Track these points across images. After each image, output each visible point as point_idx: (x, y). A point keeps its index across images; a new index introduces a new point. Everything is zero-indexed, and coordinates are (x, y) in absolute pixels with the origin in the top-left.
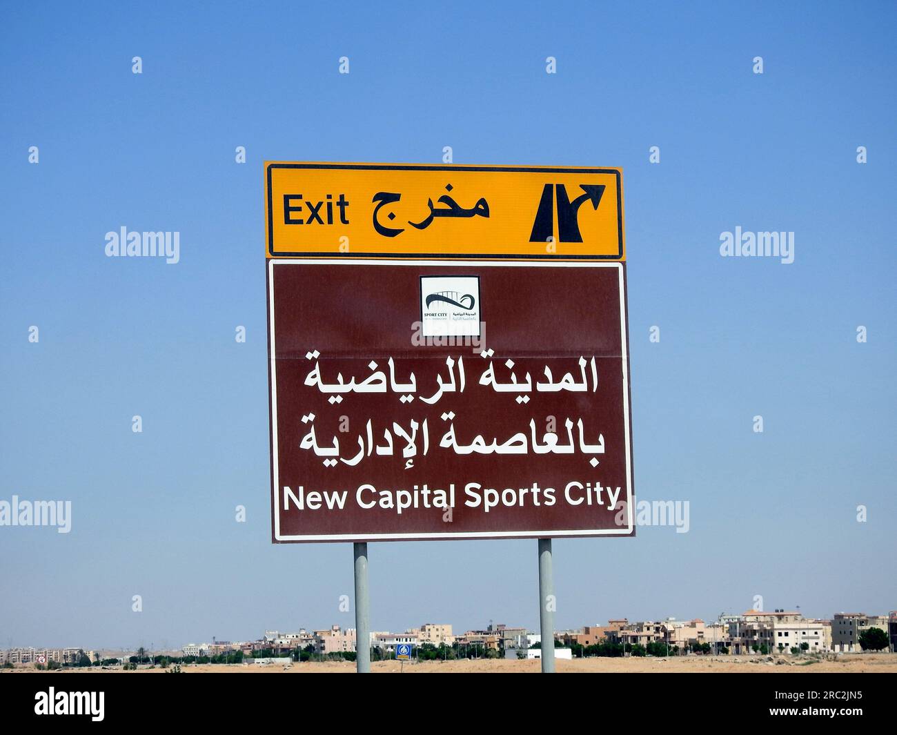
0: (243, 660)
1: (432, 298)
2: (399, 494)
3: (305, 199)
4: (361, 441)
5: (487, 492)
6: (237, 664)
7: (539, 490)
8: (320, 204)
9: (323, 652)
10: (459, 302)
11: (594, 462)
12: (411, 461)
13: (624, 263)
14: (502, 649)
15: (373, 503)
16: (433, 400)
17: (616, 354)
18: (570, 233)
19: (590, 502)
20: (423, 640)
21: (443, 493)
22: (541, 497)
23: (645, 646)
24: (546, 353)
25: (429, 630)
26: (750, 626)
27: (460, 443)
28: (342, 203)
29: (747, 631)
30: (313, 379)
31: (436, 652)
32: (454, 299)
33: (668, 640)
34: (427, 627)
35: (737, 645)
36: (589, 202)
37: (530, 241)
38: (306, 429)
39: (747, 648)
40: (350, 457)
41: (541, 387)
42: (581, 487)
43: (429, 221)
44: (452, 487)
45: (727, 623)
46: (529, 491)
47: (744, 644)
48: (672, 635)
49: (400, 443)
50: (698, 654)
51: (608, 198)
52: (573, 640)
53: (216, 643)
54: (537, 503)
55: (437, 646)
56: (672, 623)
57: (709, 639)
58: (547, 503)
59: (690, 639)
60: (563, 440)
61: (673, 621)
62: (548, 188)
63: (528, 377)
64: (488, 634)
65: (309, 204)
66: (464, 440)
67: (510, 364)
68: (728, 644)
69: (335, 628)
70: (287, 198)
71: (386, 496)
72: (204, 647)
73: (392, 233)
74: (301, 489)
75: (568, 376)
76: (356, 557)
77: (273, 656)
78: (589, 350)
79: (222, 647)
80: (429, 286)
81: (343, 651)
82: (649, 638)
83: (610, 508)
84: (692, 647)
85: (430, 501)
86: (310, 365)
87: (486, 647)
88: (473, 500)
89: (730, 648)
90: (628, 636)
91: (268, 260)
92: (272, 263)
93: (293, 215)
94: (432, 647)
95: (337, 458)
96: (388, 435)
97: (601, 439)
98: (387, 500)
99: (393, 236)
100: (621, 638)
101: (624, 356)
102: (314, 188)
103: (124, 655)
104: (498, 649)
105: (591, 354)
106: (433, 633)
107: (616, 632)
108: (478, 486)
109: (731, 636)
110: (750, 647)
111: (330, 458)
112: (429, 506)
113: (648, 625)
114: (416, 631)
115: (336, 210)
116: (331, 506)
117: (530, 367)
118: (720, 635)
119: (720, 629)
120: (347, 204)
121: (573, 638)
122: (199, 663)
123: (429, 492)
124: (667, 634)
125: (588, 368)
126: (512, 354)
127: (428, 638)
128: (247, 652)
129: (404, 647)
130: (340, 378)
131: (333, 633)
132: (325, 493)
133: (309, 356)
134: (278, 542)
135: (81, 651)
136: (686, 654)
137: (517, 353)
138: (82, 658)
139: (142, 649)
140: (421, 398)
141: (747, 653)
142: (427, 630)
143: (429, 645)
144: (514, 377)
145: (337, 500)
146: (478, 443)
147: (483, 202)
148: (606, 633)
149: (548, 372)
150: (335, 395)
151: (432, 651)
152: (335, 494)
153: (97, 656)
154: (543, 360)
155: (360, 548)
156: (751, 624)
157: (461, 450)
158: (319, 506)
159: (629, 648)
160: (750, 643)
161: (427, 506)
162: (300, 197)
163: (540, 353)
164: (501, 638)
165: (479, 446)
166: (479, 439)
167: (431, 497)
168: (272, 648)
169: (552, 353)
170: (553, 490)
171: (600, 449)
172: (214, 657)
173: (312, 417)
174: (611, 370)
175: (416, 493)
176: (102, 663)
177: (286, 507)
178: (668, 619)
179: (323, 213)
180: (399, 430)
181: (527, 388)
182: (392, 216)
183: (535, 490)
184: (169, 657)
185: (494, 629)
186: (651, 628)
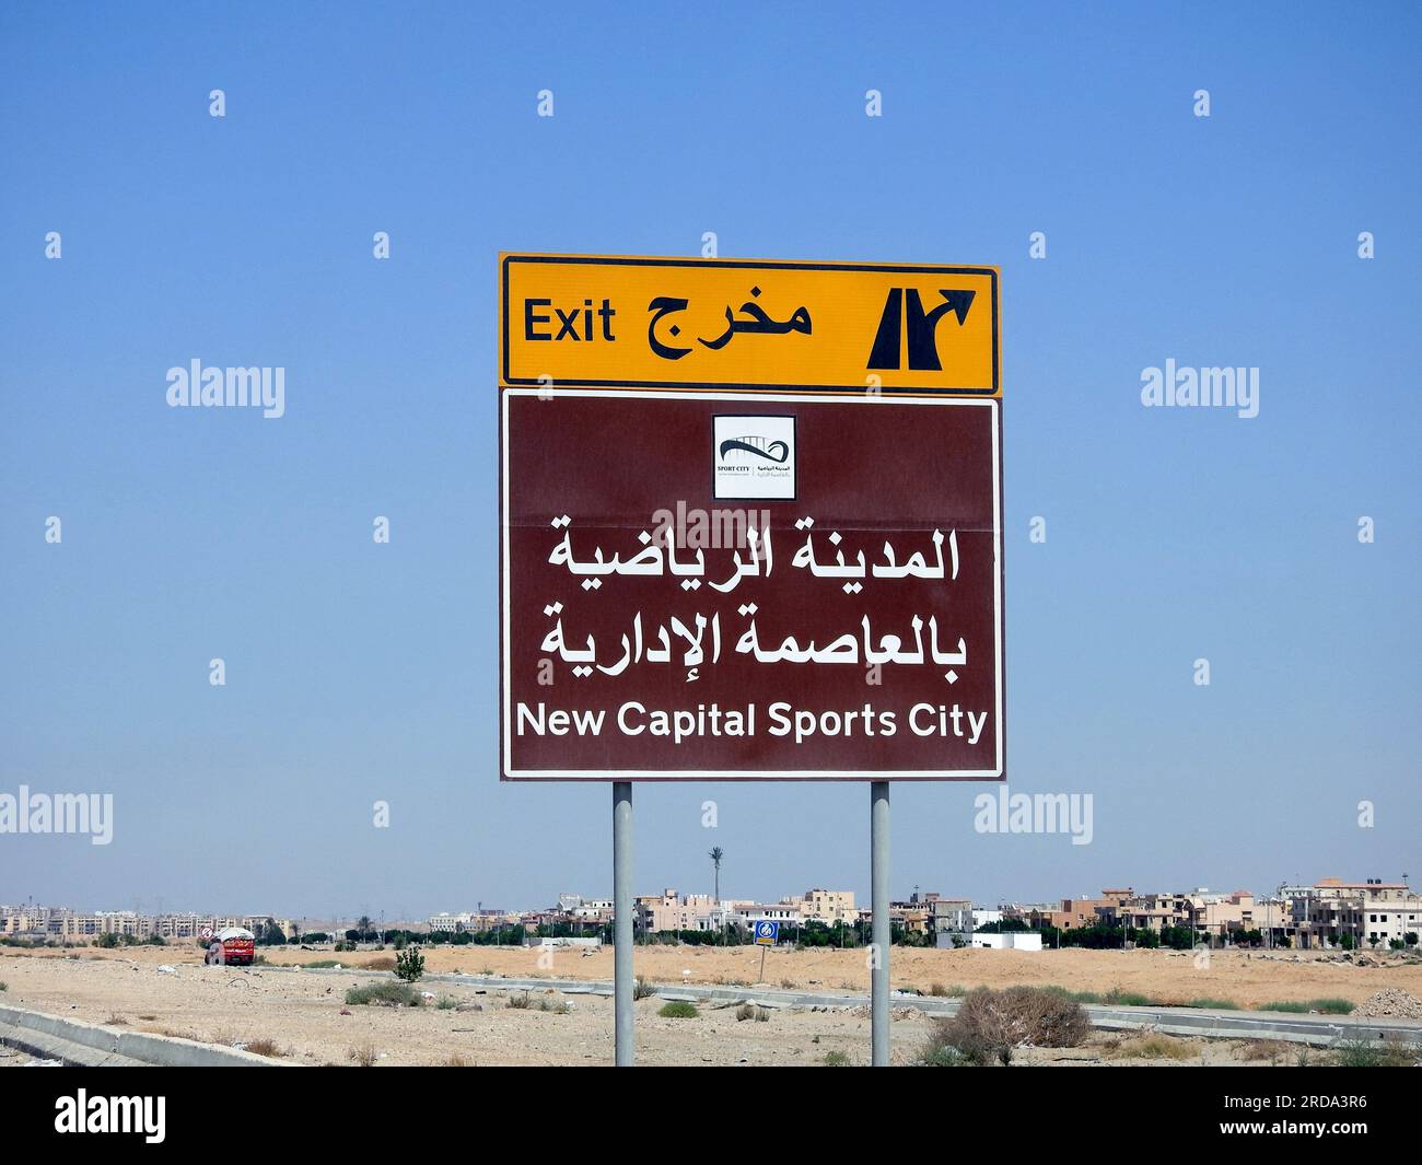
0: (524, 939)
1: (729, 445)
2: (678, 716)
3: (555, 304)
4: (625, 642)
5: (799, 716)
6: (514, 947)
7: (873, 714)
8: (575, 313)
9: (650, 930)
10: (766, 452)
11: (951, 677)
12: (695, 671)
13: (999, 401)
14: (932, 932)
15: (641, 728)
16: (727, 587)
17: (985, 528)
18: (925, 357)
19: (944, 733)
20: (808, 916)
21: (739, 715)
22: (875, 723)
23: (1158, 932)
24: (887, 524)
25: (819, 899)
26: (1325, 904)
27: (763, 647)
28: (606, 312)
29: (1321, 911)
30: (560, 555)
31: (827, 935)
32: (760, 448)
33: (1194, 923)
34: (815, 895)
35: (1304, 934)
36: (952, 314)
37: (868, 367)
38: (550, 623)
39: (1321, 939)
40: (610, 664)
41: (879, 572)
42: (932, 711)
43: (726, 338)
44: (751, 707)
45: (1290, 899)
46: (859, 714)
47: (1315, 933)
48: (1202, 915)
49: (680, 646)
50: (1241, 947)
51: (979, 309)
52: (1044, 920)
53: (483, 912)
54: (870, 733)
55: (830, 925)
56: (1203, 897)
57: (1260, 922)
58: (884, 732)
59: (1230, 922)
60: (908, 646)
61: (1205, 893)
62: (895, 294)
63: (861, 557)
64: (910, 907)
65: (560, 312)
66: (769, 643)
67: (835, 538)
68: (1291, 932)
69: (671, 893)
70: (529, 304)
71: (660, 718)
72: (464, 918)
73: (675, 354)
74: (542, 706)
75: (918, 557)
76: (616, 801)
77: (572, 935)
78: (948, 521)
79: (492, 918)
80: (725, 429)
81: (681, 929)
82: (1165, 921)
83: (971, 741)
84: (1232, 935)
85: (721, 727)
86: (557, 536)
87: (907, 929)
88: (780, 725)
89: (1293, 938)
90: (1132, 916)
91: (501, 389)
92: (507, 393)
93: (538, 328)
94: (822, 926)
95: (592, 665)
96: (663, 635)
97: (962, 645)
98: (660, 724)
99: (676, 358)
100: (1120, 919)
101: (997, 531)
102: (568, 290)
103: (335, 927)
104: (925, 931)
105: (950, 525)
106: (825, 904)
107: (1114, 909)
108: (787, 707)
109: (1295, 919)
110: (1325, 938)
111: (583, 665)
112: (719, 733)
113: (1165, 898)
114: (797, 900)
115: (598, 321)
116: (582, 731)
117: (864, 543)
118: (1277, 918)
119: (1279, 907)
120: (613, 312)
121: (1045, 917)
122: (455, 943)
123: (720, 714)
124: (1194, 913)
125: (946, 546)
126: (838, 524)
127: (815, 911)
128: (531, 928)
129: (767, 926)
130: (599, 554)
131: (666, 900)
132: (575, 713)
133: (556, 523)
134: (508, 779)
135: (270, 921)
136: (1223, 947)
137: (846, 523)
138: (272, 931)
139: (365, 920)
140: (711, 583)
141: (1320, 947)
142: (815, 899)
143: (818, 923)
144: (840, 557)
145: (590, 723)
146: (788, 648)
147: (802, 312)
148: (1097, 910)
149: (889, 551)
150: (592, 577)
151: (822, 932)
152: (589, 715)
153: (295, 928)
154: (881, 533)
155: (622, 789)
156: (1327, 901)
157: (765, 657)
158: (565, 730)
159: (1132, 935)
160: (1325, 932)
161: (716, 733)
162: (547, 302)
163: (878, 524)
164: (931, 914)
165: (790, 651)
166: (791, 641)
167: (722, 721)
168: (570, 922)
169: (896, 523)
170: (892, 715)
171: (960, 659)
172: (478, 934)
173: (558, 607)
174: (977, 550)
175: (701, 715)
176: (303, 940)
177: (521, 732)
178: (1196, 890)
179: (579, 325)
180: (679, 628)
181: (860, 572)
182: (675, 331)
183: (868, 713)
184: (408, 932)
185: (921, 900)
186: (1168, 903)
